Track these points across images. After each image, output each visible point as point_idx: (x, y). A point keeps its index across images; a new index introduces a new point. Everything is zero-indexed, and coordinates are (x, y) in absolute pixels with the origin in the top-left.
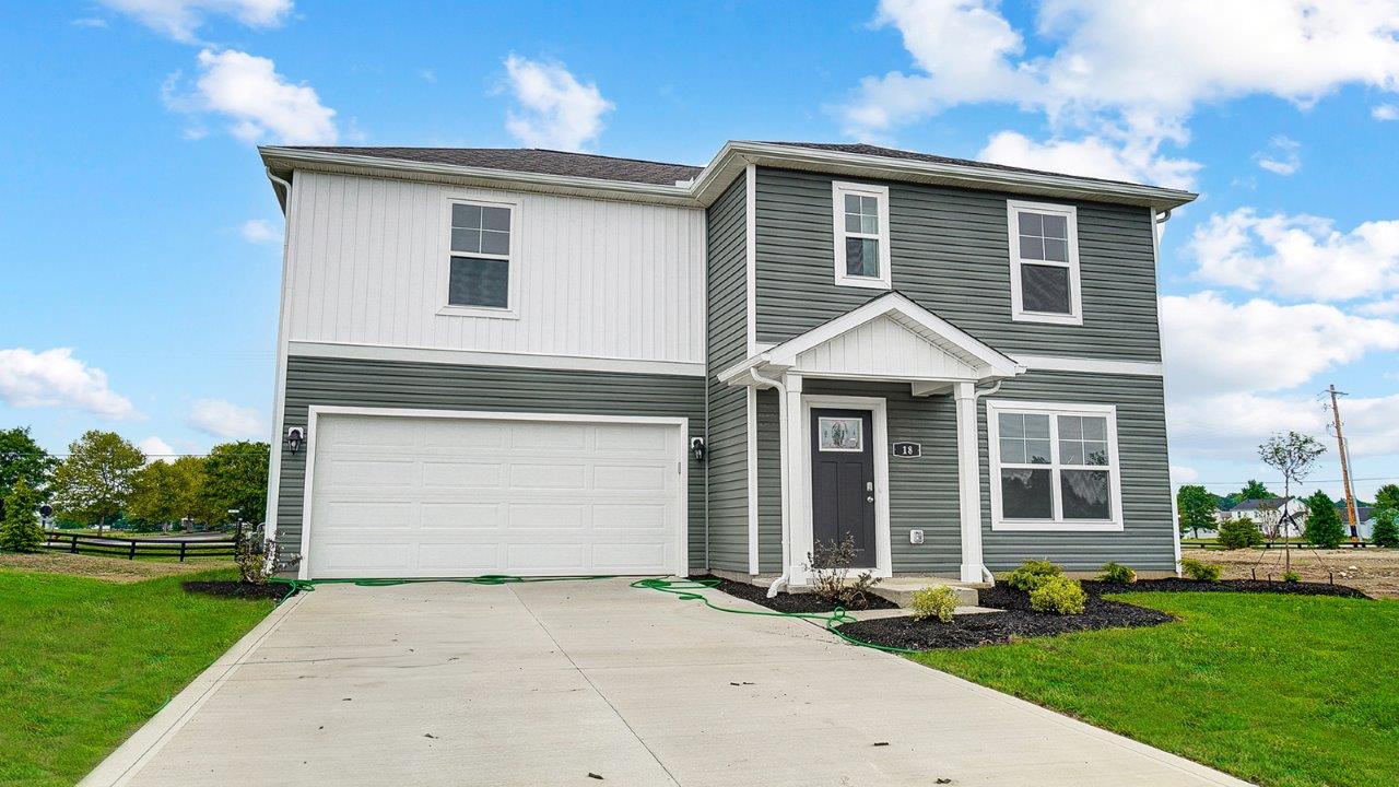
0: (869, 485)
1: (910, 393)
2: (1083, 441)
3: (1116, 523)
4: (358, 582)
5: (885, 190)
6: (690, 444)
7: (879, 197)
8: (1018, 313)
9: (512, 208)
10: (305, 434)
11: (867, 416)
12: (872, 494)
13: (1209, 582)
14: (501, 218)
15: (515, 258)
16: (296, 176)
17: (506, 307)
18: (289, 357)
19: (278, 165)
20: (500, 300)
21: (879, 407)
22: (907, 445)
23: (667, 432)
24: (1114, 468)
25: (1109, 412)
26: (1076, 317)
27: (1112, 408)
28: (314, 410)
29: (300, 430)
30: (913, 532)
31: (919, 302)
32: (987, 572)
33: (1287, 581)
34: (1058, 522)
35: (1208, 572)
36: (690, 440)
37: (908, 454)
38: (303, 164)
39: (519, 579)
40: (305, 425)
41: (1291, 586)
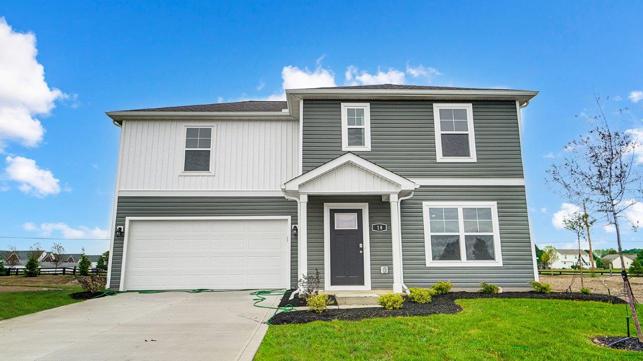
0: (361, 245)
1: (381, 200)
2: (478, 220)
3: (498, 262)
4: (140, 292)
5: (368, 105)
6: (292, 228)
7: (365, 108)
8: (440, 158)
9: (212, 128)
10: (124, 229)
11: (359, 212)
12: (362, 249)
13: (544, 293)
14: (207, 133)
15: (212, 149)
16: (124, 123)
17: (209, 170)
18: (119, 197)
19: (117, 118)
20: (206, 167)
21: (365, 208)
22: (380, 225)
23: (283, 222)
24: (496, 233)
25: (493, 205)
26: (473, 158)
27: (495, 203)
28: (128, 219)
29: (122, 227)
30: (382, 268)
31: (362, 156)
32: (406, 288)
33: (583, 293)
34: (464, 262)
35: (545, 288)
36: (292, 226)
37: (380, 230)
38: (125, 118)
39: (212, 291)
40: (124, 225)
41: (584, 296)
